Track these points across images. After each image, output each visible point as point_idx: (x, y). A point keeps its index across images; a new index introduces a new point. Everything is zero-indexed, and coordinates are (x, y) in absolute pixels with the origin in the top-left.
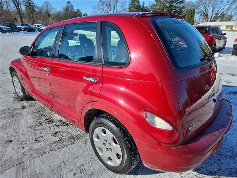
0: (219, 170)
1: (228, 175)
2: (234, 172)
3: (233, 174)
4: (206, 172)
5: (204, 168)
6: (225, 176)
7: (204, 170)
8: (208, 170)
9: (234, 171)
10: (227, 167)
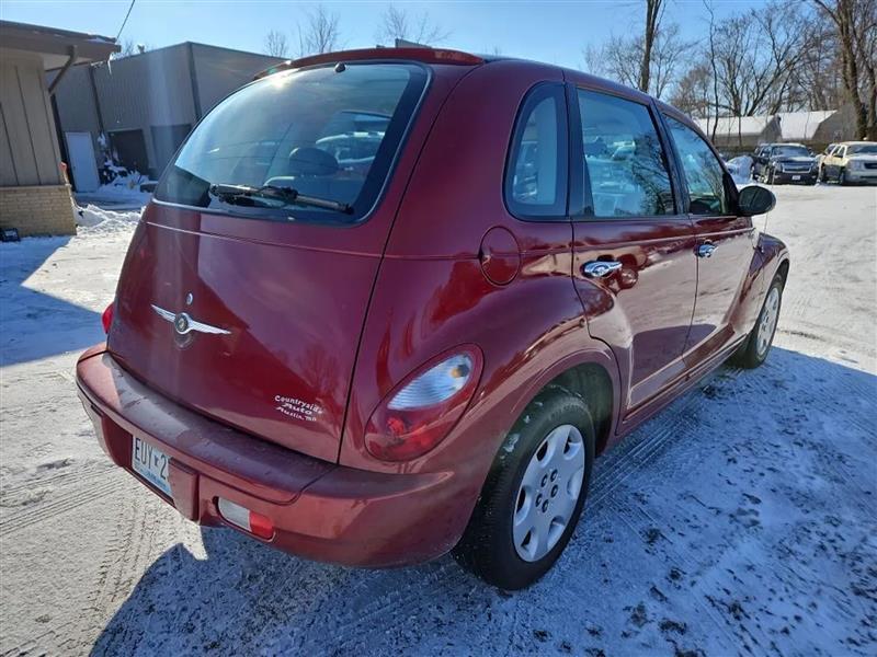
0: (151, 607)
1: (118, 622)
2: (117, 646)
3: (112, 640)
4: (160, 570)
5: (175, 571)
6: (120, 611)
7: (170, 569)
8: (163, 579)
9: (120, 650)
10: (148, 637)
